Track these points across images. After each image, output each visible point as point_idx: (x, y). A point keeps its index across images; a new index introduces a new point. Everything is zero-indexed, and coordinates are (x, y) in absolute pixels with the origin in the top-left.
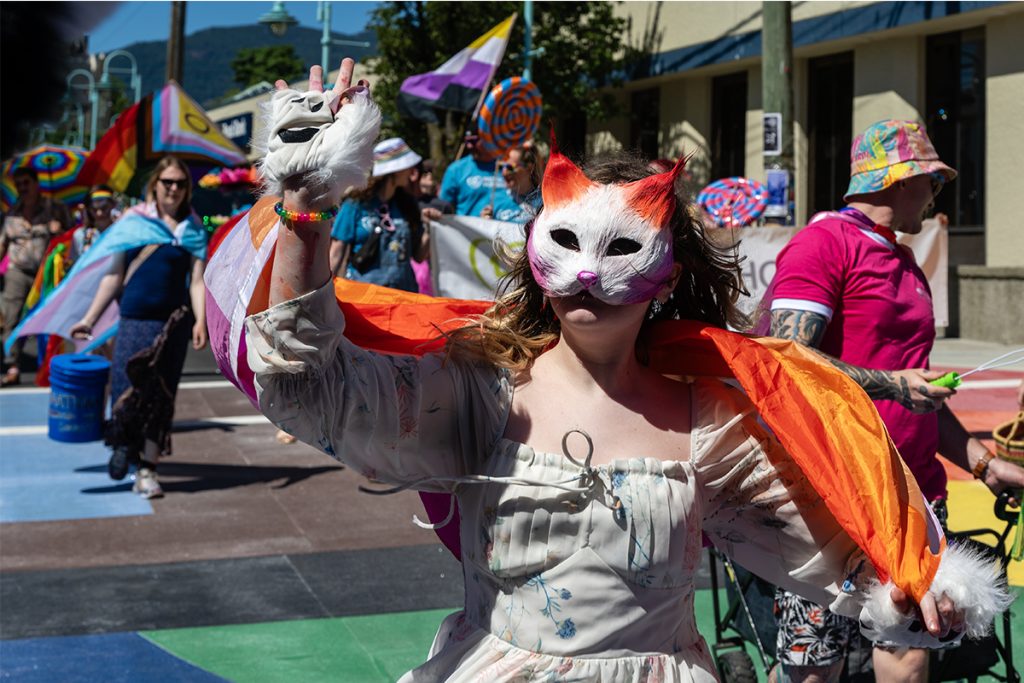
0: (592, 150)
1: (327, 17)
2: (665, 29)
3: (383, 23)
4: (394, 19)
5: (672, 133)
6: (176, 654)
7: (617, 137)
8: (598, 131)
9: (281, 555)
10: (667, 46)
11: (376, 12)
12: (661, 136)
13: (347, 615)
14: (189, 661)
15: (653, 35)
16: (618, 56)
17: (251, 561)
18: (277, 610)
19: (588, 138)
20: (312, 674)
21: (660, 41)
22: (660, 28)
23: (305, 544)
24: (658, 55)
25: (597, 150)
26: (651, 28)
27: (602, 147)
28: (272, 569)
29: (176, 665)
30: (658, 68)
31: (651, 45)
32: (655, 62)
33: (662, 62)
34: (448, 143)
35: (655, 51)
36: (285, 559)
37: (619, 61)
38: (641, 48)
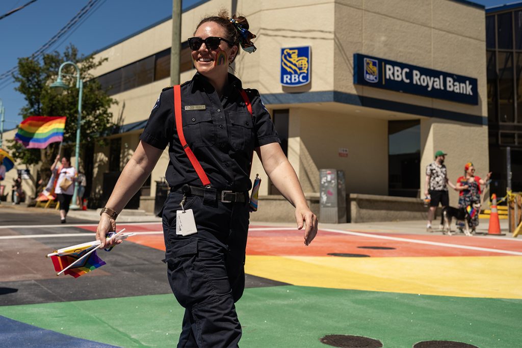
0: (96, 159)
1: (3, 112)
2: (125, 117)
3: (25, 113)
4: (29, 111)
5: (126, 154)
6: (4, 316)
7: (106, 155)
8: (99, 152)
9: (31, 280)
10: (125, 123)
11: (22, 109)
12: (121, 156)
13: (72, 301)
14: (12, 319)
15: (121, 119)
16: (108, 125)
17: (20, 282)
18: (41, 300)
19: (95, 155)
20: (71, 323)
21: (123, 121)
22: (123, 117)
23: (39, 276)
24: (122, 126)
25: (98, 160)
26: (120, 117)
27: (100, 159)
28: (30, 285)
29: (7, 320)
30: (122, 131)
31: (120, 123)
32: (121, 129)
33: (124, 129)
34: (48, 154)
35: (121, 124)
36: (33, 282)
37: (109, 128)
38: (116, 123)
